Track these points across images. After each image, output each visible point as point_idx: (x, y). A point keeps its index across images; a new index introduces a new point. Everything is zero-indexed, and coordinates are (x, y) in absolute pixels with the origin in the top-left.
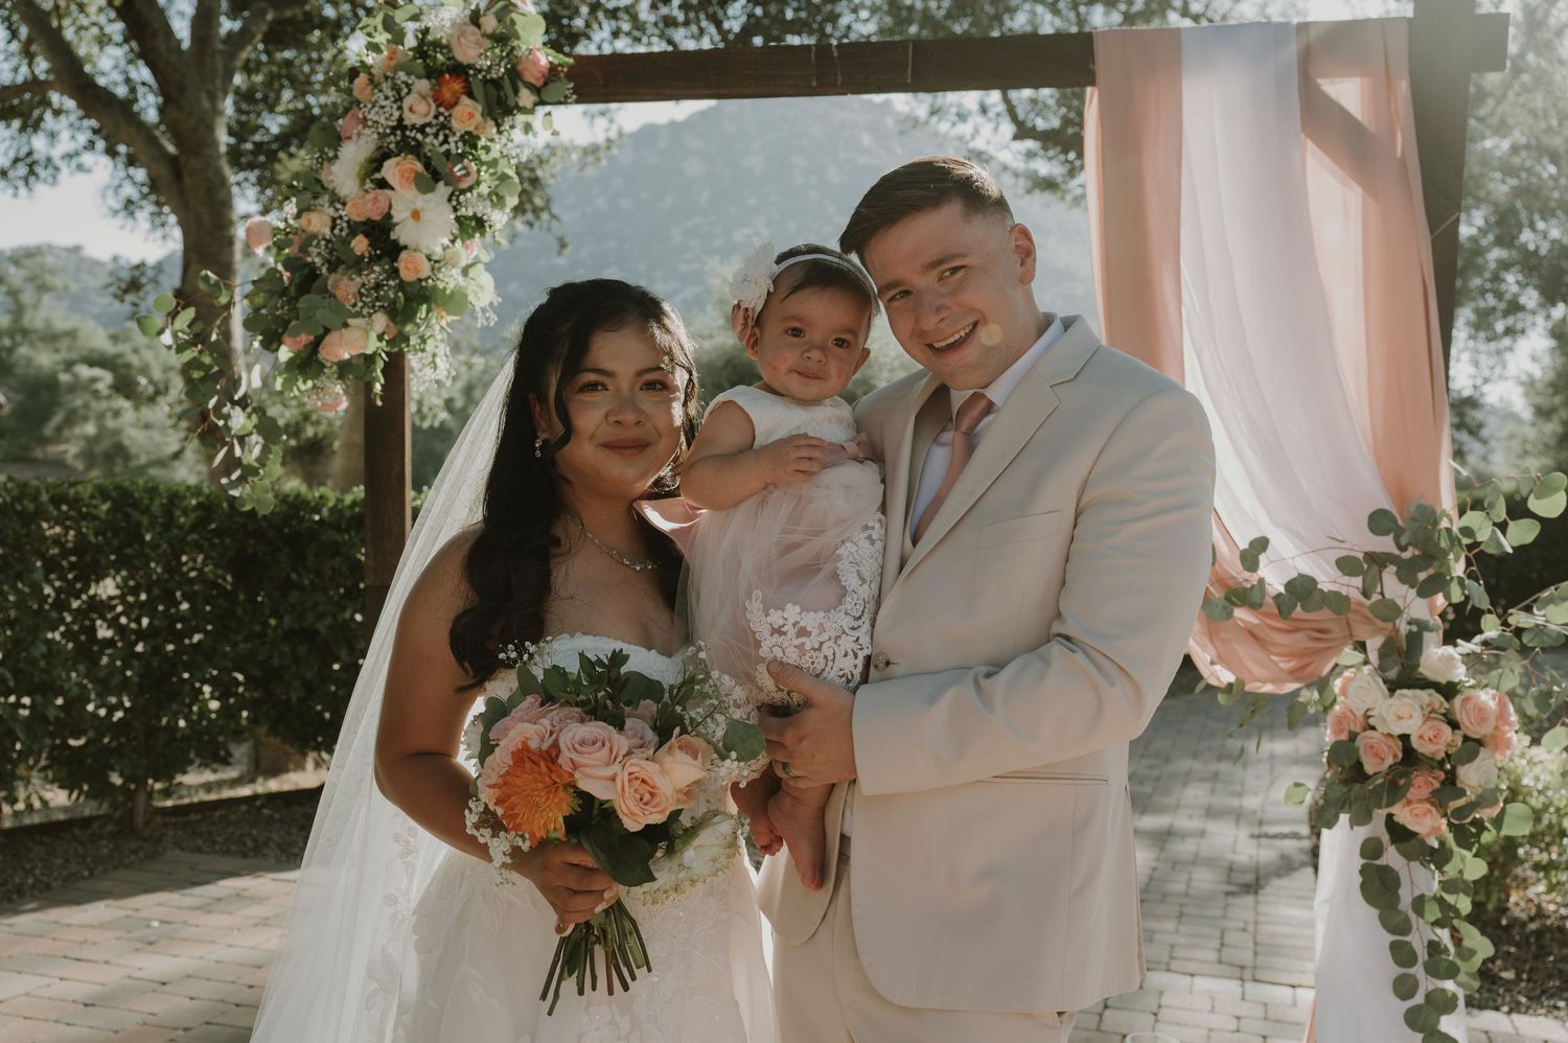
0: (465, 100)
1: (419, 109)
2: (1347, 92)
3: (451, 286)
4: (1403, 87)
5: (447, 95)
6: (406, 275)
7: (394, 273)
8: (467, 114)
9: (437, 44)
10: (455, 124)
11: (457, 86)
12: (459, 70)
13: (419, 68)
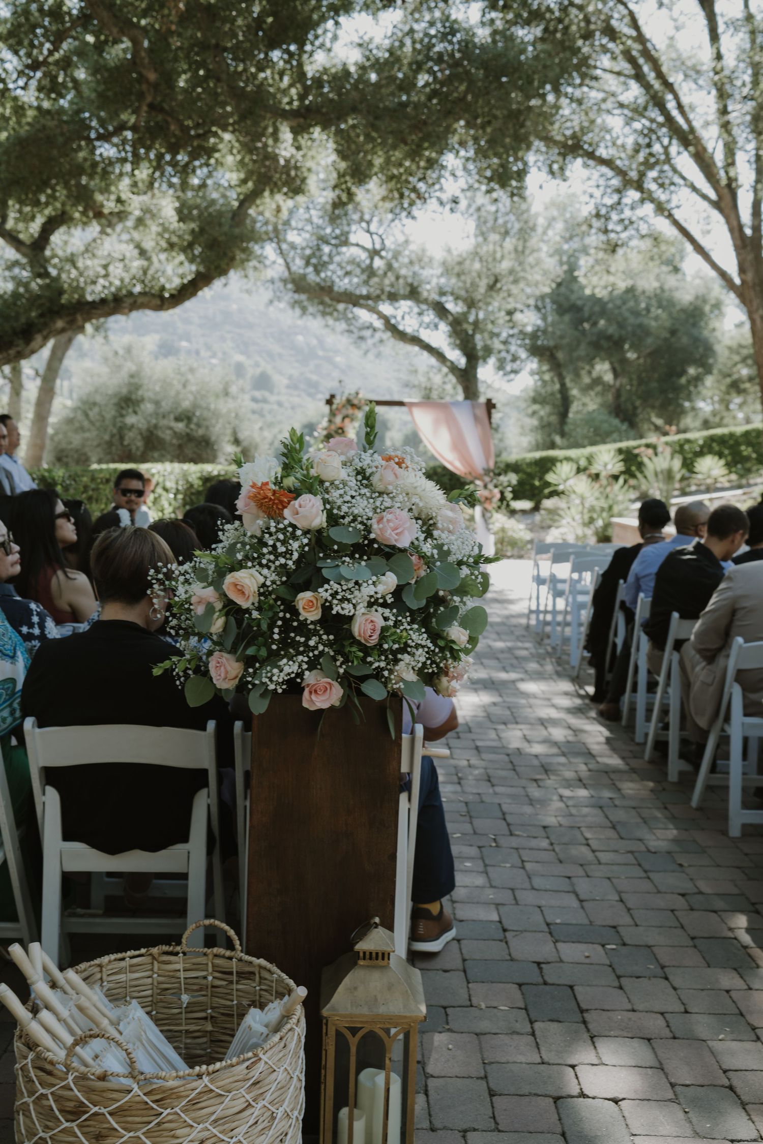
13: (350, 405)
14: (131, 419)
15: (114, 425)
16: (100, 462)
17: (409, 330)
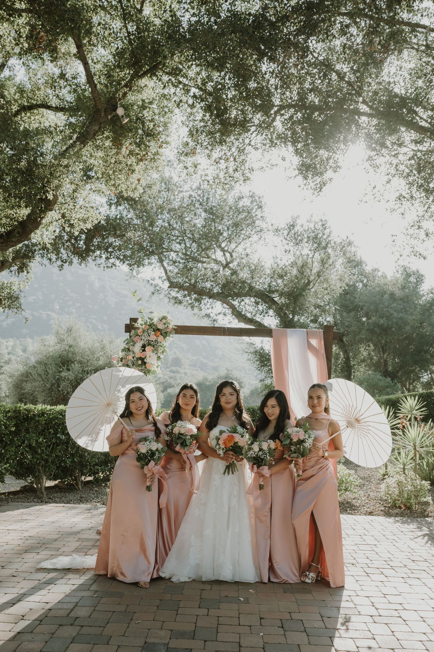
0: (160, 336)
1: (153, 338)
2: (314, 342)
3: (153, 369)
4: (323, 342)
5: (157, 335)
7: (146, 368)
8: (161, 338)
9: (154, 325)
10: (159, 340)
11: (159, 333)
12: (158, 330)
13: (152, 330)
14: (63, 374)
15: (54, 378)
16: (44, 402)
17: (249, 315)
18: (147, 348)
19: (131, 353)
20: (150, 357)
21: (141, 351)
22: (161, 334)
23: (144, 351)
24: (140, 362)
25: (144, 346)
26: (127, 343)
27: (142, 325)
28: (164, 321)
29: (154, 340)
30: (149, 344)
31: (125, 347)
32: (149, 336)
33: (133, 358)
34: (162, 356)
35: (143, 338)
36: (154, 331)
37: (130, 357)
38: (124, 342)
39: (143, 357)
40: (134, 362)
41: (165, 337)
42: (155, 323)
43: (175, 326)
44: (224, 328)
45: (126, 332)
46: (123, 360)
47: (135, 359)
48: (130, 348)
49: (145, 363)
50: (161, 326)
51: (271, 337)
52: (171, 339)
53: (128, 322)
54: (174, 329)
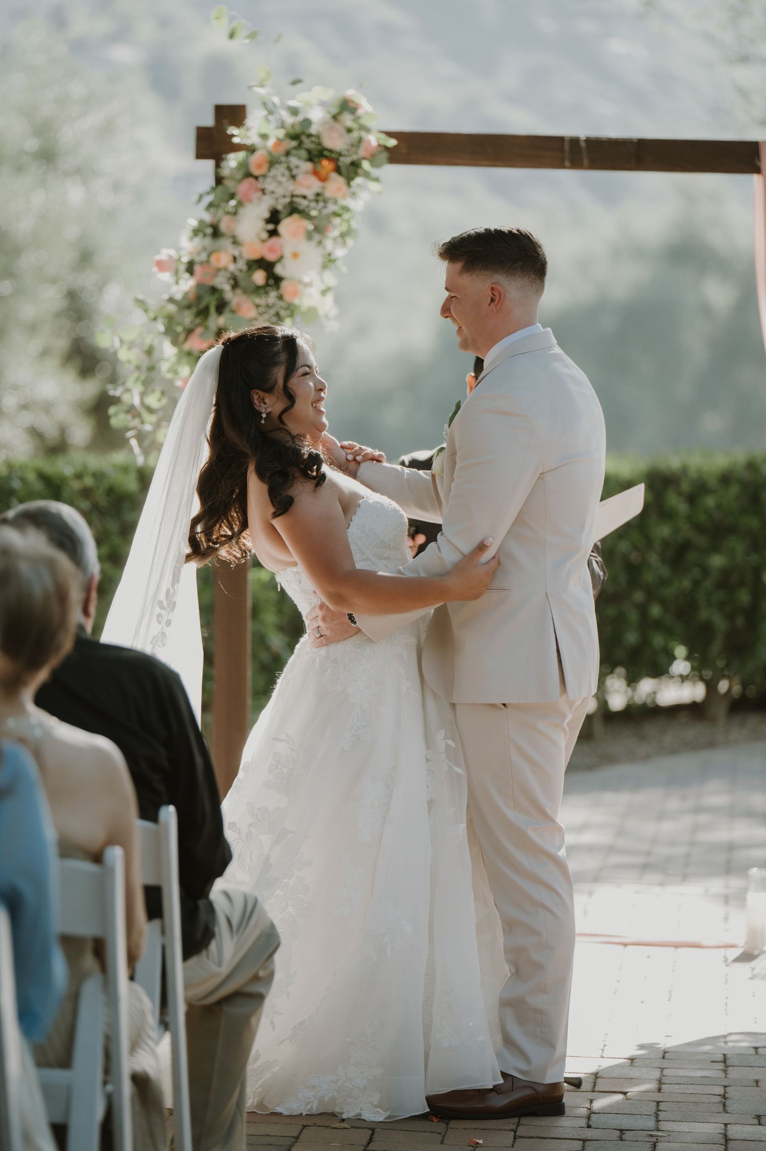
0: (334, 175)
1: (307, 184)
5: (323, 173)
6: (287, 298)
7: (281, 298)
8: (335, 184)
9: (310, 135)
10: (328, 194)
11: (329, 166)
12: (327, 153)
13: (304, 154)
18: (287, 226)
19: (225, 243)
20: (295, 255)
21: (265, 235)
22: (338, 170)
23: (273, 233)
24: (259, 277)
25: (274, 218)
26: (211, 206)
27: (264, 137)
28: (348, 120)
29: (310, 194)
30: (293, 210)
31: (201, 222)
32: (293, 177)
33: (235, 259)
34: (340, 253)
35: (269, 185)
36: (310, 159)
37: (223, 259)
38: (201, 197)
39: (271, 257)
40: (240, 276)
41: (349, 180)
42: (313, 130)
43: (390, 134)
44: (575, 141)
45: (200, 155)
46: (197, 268)
47: (242, 265)
48: (223, 227)
49: (275, 281)
50: (335, 141)
51: (758, 170)
52: (373, 186)
53: (209, 121)
54: (386, 148)
